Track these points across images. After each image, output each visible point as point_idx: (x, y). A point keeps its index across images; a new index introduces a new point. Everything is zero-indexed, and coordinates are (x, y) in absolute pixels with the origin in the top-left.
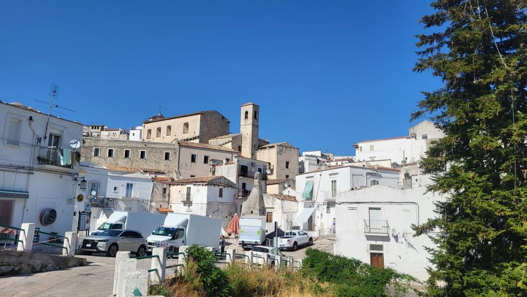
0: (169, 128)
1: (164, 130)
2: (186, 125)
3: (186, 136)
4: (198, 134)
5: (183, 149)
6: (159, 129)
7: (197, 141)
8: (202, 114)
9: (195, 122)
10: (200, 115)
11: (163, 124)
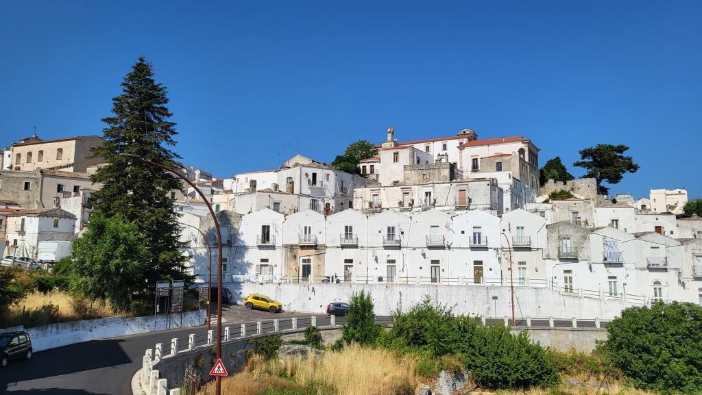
0: (41, 152)
1: (35, 156)
2: (60, 150)
3: (60, 163)
4: (72, 161)
5: (46, 179)
6: (30, 154)
7: (71, 169)
8: (78, 139)
9: (70, 148)
10: (74, 141)
11: (35, 149)
